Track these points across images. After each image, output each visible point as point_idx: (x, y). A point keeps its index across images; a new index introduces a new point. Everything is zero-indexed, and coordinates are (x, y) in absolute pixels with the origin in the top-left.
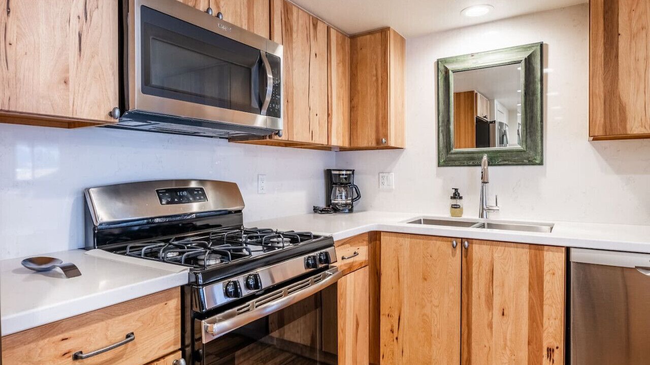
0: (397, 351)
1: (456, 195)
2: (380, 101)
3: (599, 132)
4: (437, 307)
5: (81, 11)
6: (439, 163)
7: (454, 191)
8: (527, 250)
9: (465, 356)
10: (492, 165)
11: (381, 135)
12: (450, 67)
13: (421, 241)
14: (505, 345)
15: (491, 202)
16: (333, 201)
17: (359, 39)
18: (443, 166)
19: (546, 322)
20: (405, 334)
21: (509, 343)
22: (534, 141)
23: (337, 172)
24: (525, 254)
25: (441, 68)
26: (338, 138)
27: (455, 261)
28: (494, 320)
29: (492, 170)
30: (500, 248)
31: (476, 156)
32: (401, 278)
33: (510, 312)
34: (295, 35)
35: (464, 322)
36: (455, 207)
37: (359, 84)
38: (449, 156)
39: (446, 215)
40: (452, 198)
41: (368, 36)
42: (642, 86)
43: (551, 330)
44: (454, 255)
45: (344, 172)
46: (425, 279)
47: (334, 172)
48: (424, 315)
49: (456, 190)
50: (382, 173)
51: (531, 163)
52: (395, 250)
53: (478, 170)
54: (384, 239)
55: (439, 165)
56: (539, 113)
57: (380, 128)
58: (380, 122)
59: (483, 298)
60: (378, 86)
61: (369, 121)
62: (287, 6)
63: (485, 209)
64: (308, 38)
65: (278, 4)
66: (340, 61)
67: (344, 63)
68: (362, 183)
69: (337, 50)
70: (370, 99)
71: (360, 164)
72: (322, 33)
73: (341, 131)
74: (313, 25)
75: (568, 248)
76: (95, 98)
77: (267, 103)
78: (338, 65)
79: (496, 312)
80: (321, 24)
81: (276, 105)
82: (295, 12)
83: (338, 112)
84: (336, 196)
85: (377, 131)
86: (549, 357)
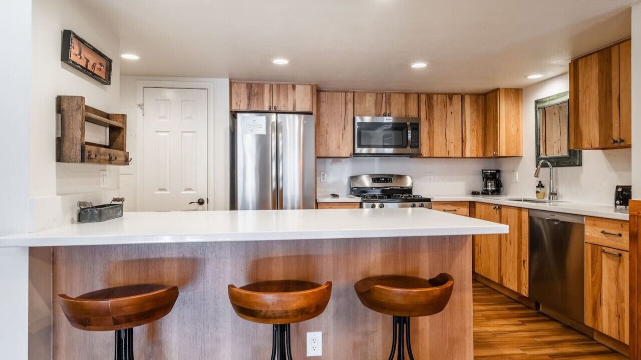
0: (480, 263)
2: (495, 131)
3: (572, 147)
4: (491, 240)
5: (343, 127)
7: (538, 183)
11: (495, 150)
14: (511, 259)
17: (488, 96)
19: (522, 247)
20: (483, 255)
24: (516, 212)
27: (497, 217)
28: (508, 247)
30: (510, 209)
34: (435, 108)
37: (487, 121)
39: (534, 197)
40: (537, 187)
41: (491, 94)
42: (588, 121)
43: (524, 251)
44: (496, 213)
48: (488, 244)
49: (540, 182)
50: (513, 172)
51: (575, 165)
54: (476, 205)
57: (495, 146)
58: (495, 143)
60: (494, 122)
61: (491, 142)
62: (430, 96)
63: (551, 194)
64: (445, 106)
65: (423, 98)
66: (474, 110)
67: (478, 111)
68: (505, 178)
69: (471, 106)
70: (491, 129)
71: (505, 167)
72: (457, 101)
73: (474, 148)
74: (449, 98)
75: (529, 209)
76: (346, 150)
77: (409, 143)
78: (472, 113)
79: (508, 242)
80: (456, 96)
81: (416, 144)
82: (435, 97)
83: (471, 138)
84: (486, 186)
85: (494, 148)
86: (524, 265)
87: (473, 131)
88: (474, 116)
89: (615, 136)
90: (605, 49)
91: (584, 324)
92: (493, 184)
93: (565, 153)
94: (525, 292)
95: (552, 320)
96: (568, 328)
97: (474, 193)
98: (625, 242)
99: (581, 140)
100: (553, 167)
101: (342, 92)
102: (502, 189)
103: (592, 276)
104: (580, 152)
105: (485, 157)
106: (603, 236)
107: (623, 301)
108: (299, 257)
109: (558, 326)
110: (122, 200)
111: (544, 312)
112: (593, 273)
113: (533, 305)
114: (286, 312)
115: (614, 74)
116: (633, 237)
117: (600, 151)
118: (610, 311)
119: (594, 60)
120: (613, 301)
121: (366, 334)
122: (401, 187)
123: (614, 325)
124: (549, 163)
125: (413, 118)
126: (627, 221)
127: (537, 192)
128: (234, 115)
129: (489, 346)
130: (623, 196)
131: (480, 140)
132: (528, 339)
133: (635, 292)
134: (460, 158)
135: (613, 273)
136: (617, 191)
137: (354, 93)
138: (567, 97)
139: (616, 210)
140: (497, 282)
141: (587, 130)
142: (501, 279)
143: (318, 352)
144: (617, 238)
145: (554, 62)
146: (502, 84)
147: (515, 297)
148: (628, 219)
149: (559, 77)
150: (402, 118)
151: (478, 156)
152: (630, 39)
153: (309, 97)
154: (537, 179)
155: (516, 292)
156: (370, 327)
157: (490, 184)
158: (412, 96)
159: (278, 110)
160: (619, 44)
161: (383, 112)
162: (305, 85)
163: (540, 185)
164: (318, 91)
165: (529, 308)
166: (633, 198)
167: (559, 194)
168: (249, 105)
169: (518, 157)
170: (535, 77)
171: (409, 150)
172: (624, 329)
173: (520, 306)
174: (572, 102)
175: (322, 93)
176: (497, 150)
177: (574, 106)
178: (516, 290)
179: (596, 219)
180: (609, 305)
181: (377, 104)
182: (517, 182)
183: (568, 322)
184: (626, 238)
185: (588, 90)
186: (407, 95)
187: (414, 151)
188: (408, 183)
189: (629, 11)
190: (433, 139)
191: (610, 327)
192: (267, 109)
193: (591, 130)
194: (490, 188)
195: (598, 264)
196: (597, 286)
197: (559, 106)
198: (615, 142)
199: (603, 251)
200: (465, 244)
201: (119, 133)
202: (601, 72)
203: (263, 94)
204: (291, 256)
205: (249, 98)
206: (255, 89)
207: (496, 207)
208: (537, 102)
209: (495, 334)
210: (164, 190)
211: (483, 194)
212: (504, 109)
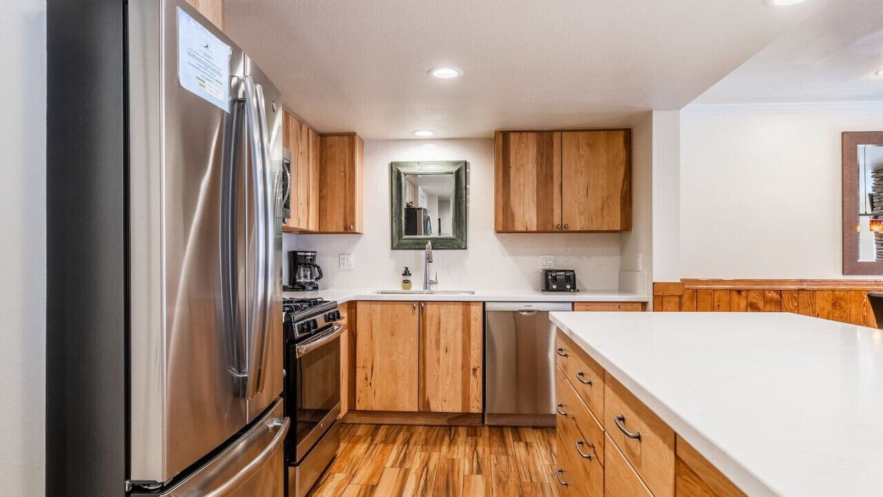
0: (370, 393)
1: (406, 273)
2: (348, 194)
3: (500, 229)
4: (401, 354)
6: (392, 246)
7: (405, 269)
8: (461, 306)
9: (421, 386)
10: (435, 249)
11: (349, 222)
12: (402, 170)
13: (390, 306)
14: (448, 372)
15: (432, 278)
16: (298, 280)
17: (329, 139)
18: (396, 249)
19: (472, 351)
20: (377, 380)
21: (450, 371)
22: (461, 232)
23: (303, 254)
24: (459, 308)
25: (394, 169)
26: (313, 224)
27: (415, 319)
28: (441, 357)
29: (434, 253)
30: (445, 306)
31: (421, 241)
32: (374, 336)
33: (451, 350)
35: (421, 361)
36: (406, 282)
37: (329, 177)
38: (401, 241)
40: (403, 275)
41: (337, 137)
42: (522, 202)
43: (475, 356)
44: (413, 314)
45: (309, 254)
46: (393, 335)
47: (298, 254)
48: (392, 361)
49: (407, 268)
50: (342, 256)
51: (459, 248)
52: (368, 315)
53: (423, 252)
54: (359, 306)
55: (392, 249)
56: (464, 211)
57: (348, 217)
58: (348, 212)
59: (434, 342)
60: (346, 181)
61: (338, 210)
63: (428, 283)
64: (297, 140)
66: (314, 156)
67: (316, 158)
69: (313, 148)
70: (339, 192)
73: (314, 218)
74: (300, 127)
75: (484, 302)
78: (313, 160)
79: (442, 350)
80: (304, 127)
83: (313, 201)
85: (346, 219)
86: (474, 374)
87: (313, 188)
88: (314, 165)
89: (557, 220)
90: (545, 131)
94: (477, 408)
99: (513, 222)
115: (556, 160)
119: (531, 141)
131: (317, 204)
141: (521, 212)
151: (316, 230)
160: (562, 131)
174: (500, 178)
176: (354, 223)
177: (502, 182)
182: (351, 269)
185: (522, 170)
193: (526, 211)
202: (540, 154)
208: (393, 164)
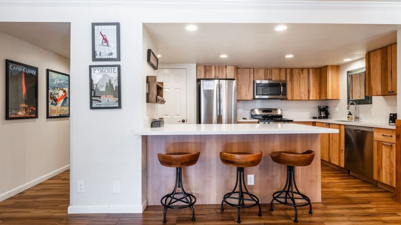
5: (248, 86)
6: (348, 103)
8: (338, 126)
9: (329, 153)
17: (321, 69)
25: (348, 74)
26: (313, 97)
28: (333, 144)
30: (334, 125)
33: (336, 142)
34: (294, 76)
37: (321, 82)
39: (347, 120)
40: (348, 114)
42: (375, 82)
43: (342, 145)
49: (350, 112)
51: (369, 103)
59: (332, 138)
62: (292, 70)
63: (355, 118)
64: (299, 75)
65: (288, 71)
66: (314, 76)
67: (316, 77)
68: (330, 110)
69: (313, 74)
70: (324, 86)
71: (330, 105)
72: (305, 72)
73: (315, 96)
74: (302, 70)
75: (345, 125)
76: (250, 97)
77: (282, 93)
78: (313, 78)
79: (334, 141)
80: (305, 69)
81: (285, 93)
82: (294, 70)
83: (313, 91)
84: (321, 114)
85: (325, 95)
86: (342, 152)
87: (314, 87)
88: (315, 79)
89: (390, 89)
90: (384, 47)
91: (373, 179)
92: (324, 113)
93: (363, 98)
94: (342, 165)
95: (356, 178)
96: (365, 182)
97: (314, 118)
98: (394, 139)
99: (372, 92)
100: (357, 104)
101: (248, 68)
102: (329, 116)
103: (377, 156)
104: (371, 97)
105: (320, 100)
106: (383, 137)
107: (393, 167)
108: (244, 142)
109: (360, 181)
110: (163, 119)
111: (353, 175)
112: (378, 155)
113: (347, 172)
114: (246, 162)
115: (389, 59)
116: (398, 137)
117: (382, 96)
118: (386, 172)
119: (379, 54)
120: (388, 168)
121: (273, 176)
122: (277, 115)
123: (388, 179)
124: (355, 103)
125: (283, 81)
126: (395, 130)
127: (348, 117)
128: (198, 80)
129: (326, 187)
130: (393, 118)
131: (318, 91)
132: (345, 186)
133: (398, 162)
134: (307, 100)
135: (388, 154)
136: (390, 116)
137: (254, 69)
138: (364, 70)
139: (390, 125)
140: (328, 161)
141: (375, 87)
142: (330, 159)
143: (253, 183)
144: (390, 138)
145: (358, 53)
146: (329, 63)
147: (337, 168)
148: (395, 129)
149: (360, 60)
150: (278, 81)
151: (317, 99)
152: (396, 43)
153: (233, 71)
154: (348, 111)
155: (338, 166)
156: (275, 173)
157: (322, 113)
158: (283, 70)
159: (218, 78)
160: (391, 45)
161: (268, 78)
162: (231, 66)
163: (350, 114)
164: (237, 68)
165: (344, 173)
166: (398, 119)
167: (360, 118)
168: (205, 75)
169: (338, 100)
170: (347, 60)
171: (281, 96)
172: (393, 180)
173: (340, 172)
174: (367, 73)
175: (238, 69)
176: (327, 96)
177: (368, 74)
178: (338, 164)
179: (379, 129)
180: (386, 170)
181: (265, 74)
182: (337, 112)
183: (365, 179)
184: (394, 137)
185: (375, 67)
186: (280, 69)
187: (284, 97)
188: (279, 112)
189: (396, 32)
190: (293, 91)
191: (386, 180)
192: (213, 78)
193: (377, 86)
194: (322, 116)
195: (380, 150)
196: (380, 161)
197: (360, 74)
198: (389, 92)
199: (383, 144)
200: (317, 138)
201: (161, 90)
202: (382, 58)
203: (212, 71)
204: (241, 142)
205: (205, 73)
206: (208, 68)
207: (327, 124)
208: (348, 72)
209: (328, 183)
210: (167, 115)
211: (319, 118)
212: (331, 76)
